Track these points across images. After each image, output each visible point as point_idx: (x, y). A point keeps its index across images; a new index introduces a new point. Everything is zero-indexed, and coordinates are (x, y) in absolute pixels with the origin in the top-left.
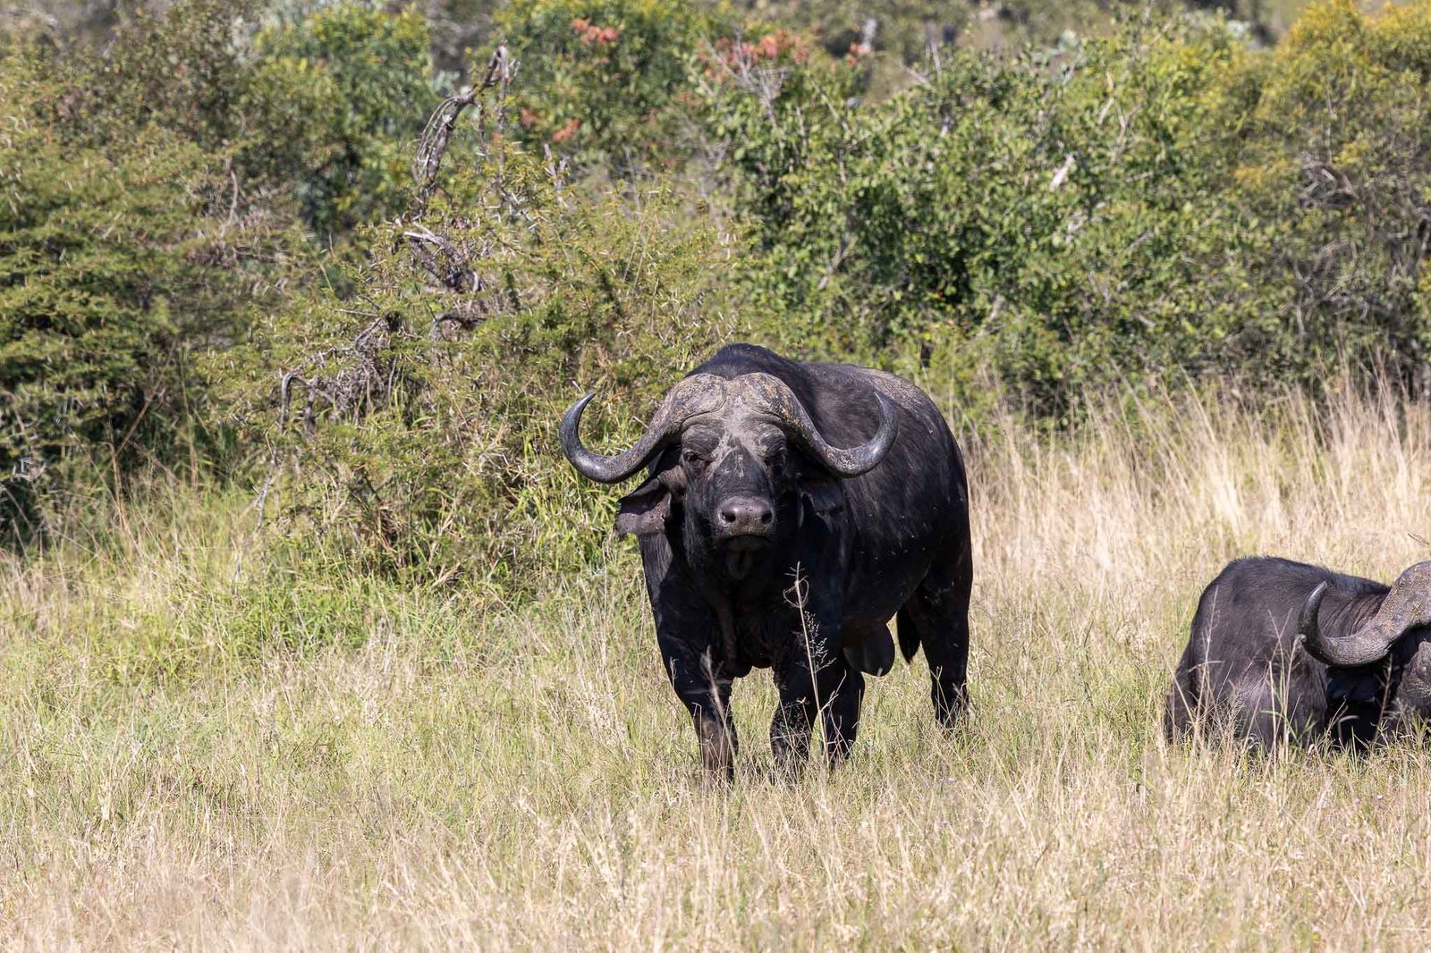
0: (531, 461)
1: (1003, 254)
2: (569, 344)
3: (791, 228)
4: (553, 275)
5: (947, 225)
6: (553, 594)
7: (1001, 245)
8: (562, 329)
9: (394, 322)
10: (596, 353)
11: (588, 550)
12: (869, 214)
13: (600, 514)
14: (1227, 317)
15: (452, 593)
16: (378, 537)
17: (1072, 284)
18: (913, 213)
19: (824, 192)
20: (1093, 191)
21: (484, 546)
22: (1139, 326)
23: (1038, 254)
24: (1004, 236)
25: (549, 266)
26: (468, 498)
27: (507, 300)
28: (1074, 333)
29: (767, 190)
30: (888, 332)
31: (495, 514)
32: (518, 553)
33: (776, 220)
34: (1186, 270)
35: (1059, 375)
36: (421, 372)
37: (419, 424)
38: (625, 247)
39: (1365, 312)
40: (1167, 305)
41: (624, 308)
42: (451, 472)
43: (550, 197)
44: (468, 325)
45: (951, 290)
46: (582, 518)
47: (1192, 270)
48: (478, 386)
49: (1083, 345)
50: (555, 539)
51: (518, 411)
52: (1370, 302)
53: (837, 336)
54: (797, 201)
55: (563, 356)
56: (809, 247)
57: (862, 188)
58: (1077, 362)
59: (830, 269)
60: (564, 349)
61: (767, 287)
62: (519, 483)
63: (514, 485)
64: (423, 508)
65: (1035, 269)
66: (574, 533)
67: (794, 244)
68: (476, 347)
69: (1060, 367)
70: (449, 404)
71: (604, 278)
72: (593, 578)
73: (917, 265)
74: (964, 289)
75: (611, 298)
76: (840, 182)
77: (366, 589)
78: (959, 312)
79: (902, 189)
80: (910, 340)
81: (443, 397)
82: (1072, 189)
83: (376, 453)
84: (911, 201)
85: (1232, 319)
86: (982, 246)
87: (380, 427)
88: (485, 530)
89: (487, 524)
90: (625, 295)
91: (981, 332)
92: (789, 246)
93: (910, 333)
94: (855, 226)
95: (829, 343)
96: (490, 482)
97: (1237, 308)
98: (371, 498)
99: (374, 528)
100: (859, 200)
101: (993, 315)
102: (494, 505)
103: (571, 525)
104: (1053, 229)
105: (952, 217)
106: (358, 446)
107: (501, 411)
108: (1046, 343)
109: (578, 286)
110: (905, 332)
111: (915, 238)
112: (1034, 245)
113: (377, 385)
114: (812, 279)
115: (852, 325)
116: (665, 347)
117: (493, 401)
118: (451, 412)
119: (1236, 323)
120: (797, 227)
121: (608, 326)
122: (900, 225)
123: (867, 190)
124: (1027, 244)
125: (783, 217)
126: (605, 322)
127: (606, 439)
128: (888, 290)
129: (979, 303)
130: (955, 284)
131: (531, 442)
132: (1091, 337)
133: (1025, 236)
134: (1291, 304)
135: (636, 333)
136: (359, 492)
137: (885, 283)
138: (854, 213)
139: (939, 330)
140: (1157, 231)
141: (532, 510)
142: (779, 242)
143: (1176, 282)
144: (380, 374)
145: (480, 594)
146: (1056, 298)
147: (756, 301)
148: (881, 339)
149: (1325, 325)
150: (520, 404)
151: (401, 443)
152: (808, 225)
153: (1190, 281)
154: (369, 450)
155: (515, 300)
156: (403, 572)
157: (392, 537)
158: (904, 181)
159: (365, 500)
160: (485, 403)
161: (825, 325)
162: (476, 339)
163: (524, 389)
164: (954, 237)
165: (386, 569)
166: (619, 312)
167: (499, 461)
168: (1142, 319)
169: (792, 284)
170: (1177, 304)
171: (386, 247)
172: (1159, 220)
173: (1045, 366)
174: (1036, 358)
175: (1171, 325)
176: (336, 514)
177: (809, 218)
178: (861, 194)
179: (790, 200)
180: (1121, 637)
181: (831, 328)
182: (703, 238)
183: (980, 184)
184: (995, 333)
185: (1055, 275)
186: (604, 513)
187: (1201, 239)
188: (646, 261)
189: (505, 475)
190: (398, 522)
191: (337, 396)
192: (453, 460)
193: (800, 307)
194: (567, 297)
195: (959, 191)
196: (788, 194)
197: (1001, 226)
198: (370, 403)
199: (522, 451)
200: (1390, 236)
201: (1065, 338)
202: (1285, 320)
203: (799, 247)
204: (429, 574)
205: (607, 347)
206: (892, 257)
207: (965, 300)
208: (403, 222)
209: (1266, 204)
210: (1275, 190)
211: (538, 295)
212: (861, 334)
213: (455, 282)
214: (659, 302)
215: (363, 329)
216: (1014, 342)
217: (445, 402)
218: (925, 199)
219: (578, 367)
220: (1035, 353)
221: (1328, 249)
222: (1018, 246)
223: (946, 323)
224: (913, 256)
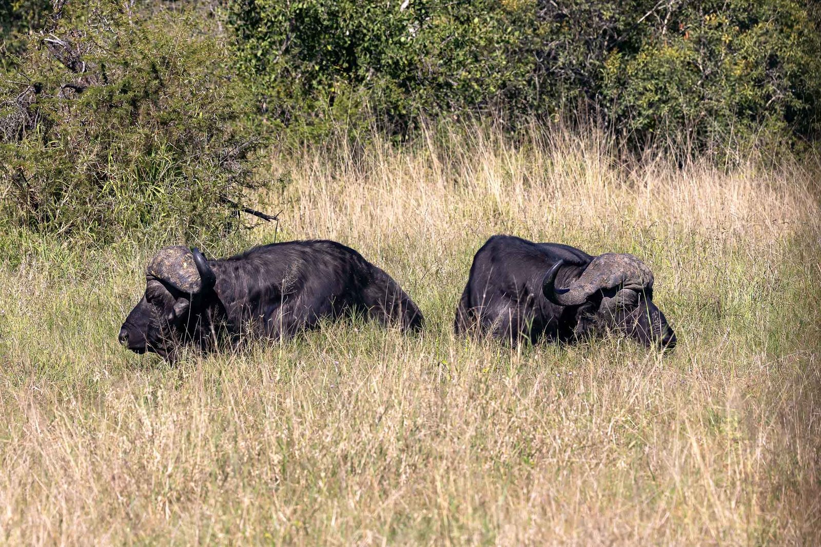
0: (112, 166)
1: (373, 46)
2: (134, 102)
3: (259, 29)
4: (126, 64)
5: (345, 29)
6: (123, 240)
7: (373, 41)
8: (130, 94)
9: (38, 88)
10: (149, 107)
11: (142, 215)
12: (302, 22)
13: (149, 196)
14: (497, 80)
15: (67, 238)
16: (28, 206)
17: (410, 63)
18: (326, 23)
19: (277, 10)
20: (423, 11)
21: (86, 212)
22: (449, 86)
23: (392, 46)
24: (374, 36)
25: (124, 59)
26: (76, 186)
27: (101, 77)
28: (413, 89)
29: (247, 8)
30: (311, 86)
31: (92, 194)
32: (105, 217)
33: (251, 24)
34: (475, 54)
35: (404, 112)
36: (53, 116)
37: (52, 144)
38: (166, 49)
39: (573, 78)
40: (464, 73)
41: (165, 82)
42: (68, 171)
43: (125, 21)
44: (79, 90)
45: (346, 65)
46: (139, 198)
47: (479, 54)
48: (84, 125)
49: (417, 95)
50: (124, 209)
51: (106, 138)
52: (575, 73)
53: (284, 88)
54: (263, 15)
55: (131, 108)
56: (269, 40)
57: (298, 9)
58: (415, 104)
59: (281, 53)
60: (131, 105)
61: (246, 61)
62: (105, 178)
63: (102, 179)
64: (53, 190)
65: (390, 54)
66: (135, 205)
67: (261, 38)
68: (83, 103)
69: (404, 107)
70: (67, 134)
71: (154, 66)
72: (145, 232)
73: (328, 51)
74: (353, 64)
75: (157, 78)
76: (286, 5)
77: (20, 235)
78: (350, 76)
79: (321, 9)
80: (323, 92)
81: (65, 130)
82: (411, 11)
83: (28, 160)
84: (326, 16)
85: (500, 82)
86: (363, 41)
87: (29, 146)
88: (87, 204)
89: (88, 200)
90: (165, 74)
91: (361, 88)
92: (258, 39)
93: (324, 88)
94: (294, 29)
95: (278, 92)
96: (89, 177)
97: (502, 76)
98: (25, 185)
99: (26, 202)
100: (297, 15)
101: (368, 78)
102: (91, 190)
103: (133, 202)
104: (401, 34)
105: (348, 25)
106: (18, 156)
107: (96, 138)
108: (397, 94)
109: (140, 70)
110: (320, 87)
111: (327, 36)
112: (390, 41)
113: (28, 122)
114: (271, 57)
115: (292, 83)
116: (186, 105)
117: (92, 132)
118: (69, 138)
119: (502, 84)
120: (263, 29)
121: (156, 92)
122: (319, 29)
123: (301, 10)
124: (387, 40)
125: (256, 23)
126: (154, 90)
127: (153, 155)
128: (311, 65)
129: (361, 72)
130: (348, 62)
131: (112, 156)
132: (421, 91)
133: (385, 36)
134: (532, 73)
135: (171, 97)
136: (18, 181)
137: (310, 61)
138: (294, 22)
139: (339, 86)
140: (456, 35)
141: (112, 192)
142: (252, 37)
143: (469, 61)
144: (30, 116)
145: (83, 239)
146: (403, 71)
147: (240, 68)
148: (308, 90)
149: (551, 84)
150: (106, 134)
151: (41, 155)
152: (269, 28)
153: (477, 61)
154: (24, 158)
155: (105, 78)
156: (41, 226)
157: (36, 206)
158: (322, 5)
159: (21, 185)
160: (87, 134)
161: (277, 83)
162: (83, 98)
163: (109, 127)
164: (349, 36)
165: (32, 223)
166: (161, 84)
167: (95, 166)
168: (450, 81)
169: (259, 60)
170: (470, 73)
171: (35, 46)
172: (458, 29)
173: (396, 107)
174: (391, 102)
175: (466, 85)
176: (5, 193)
177: (269, 24)
178: (298, 12)
179: (259, 13)
180: (434, 269)
181: (281, 84)
182: (208, 45)
183: (362, 7)
184: (370, 88)
185: (401, 58)
186: (152, 195)
187: (481, 38)
188: (176, 57)
189: (98, 173)
190: (39, 198)
191: (7, 128)
192: (69, 165)
193: (263, 73)
194: (133, 76)
195: (351, 11)
196: (258, 10)
197: (373, 30)
198: (24, 132)
199: (107, 161)
200: (587, 38)
201: (407, 92)
202: (529, 82)
203: (264, 40)
204: (56, 227)
205: (155, 103)
206: (314, 47)
207: (353, 71)
208: (44, 33)
209: (519, 19)
210: (525, 12)
211: (118, 75)
212: (296, 88)
213: (73, 67)
214: (183, 80)
215: (21, 92)
216: (380, 93)
217: (65, 133)
218: (333, 15)
219: (139, 115)
220: (391, 100)
221: (553, 45)
222: (382, 42)
223: (343, 83)
224: (325, 46)
